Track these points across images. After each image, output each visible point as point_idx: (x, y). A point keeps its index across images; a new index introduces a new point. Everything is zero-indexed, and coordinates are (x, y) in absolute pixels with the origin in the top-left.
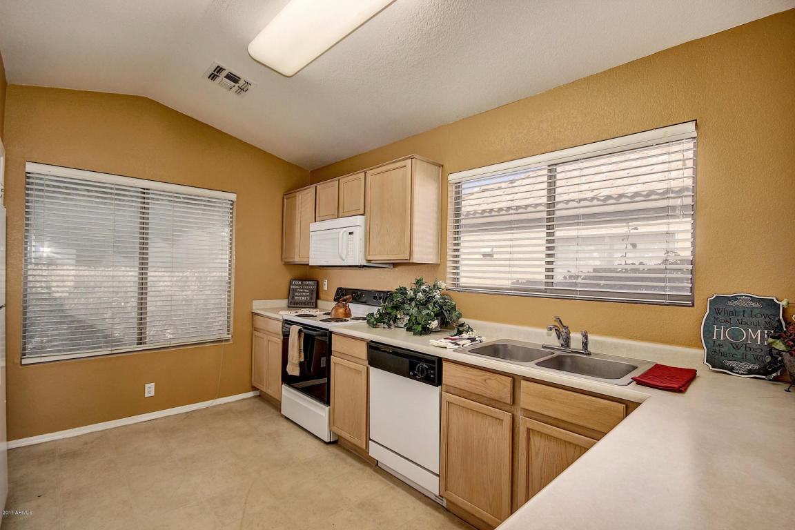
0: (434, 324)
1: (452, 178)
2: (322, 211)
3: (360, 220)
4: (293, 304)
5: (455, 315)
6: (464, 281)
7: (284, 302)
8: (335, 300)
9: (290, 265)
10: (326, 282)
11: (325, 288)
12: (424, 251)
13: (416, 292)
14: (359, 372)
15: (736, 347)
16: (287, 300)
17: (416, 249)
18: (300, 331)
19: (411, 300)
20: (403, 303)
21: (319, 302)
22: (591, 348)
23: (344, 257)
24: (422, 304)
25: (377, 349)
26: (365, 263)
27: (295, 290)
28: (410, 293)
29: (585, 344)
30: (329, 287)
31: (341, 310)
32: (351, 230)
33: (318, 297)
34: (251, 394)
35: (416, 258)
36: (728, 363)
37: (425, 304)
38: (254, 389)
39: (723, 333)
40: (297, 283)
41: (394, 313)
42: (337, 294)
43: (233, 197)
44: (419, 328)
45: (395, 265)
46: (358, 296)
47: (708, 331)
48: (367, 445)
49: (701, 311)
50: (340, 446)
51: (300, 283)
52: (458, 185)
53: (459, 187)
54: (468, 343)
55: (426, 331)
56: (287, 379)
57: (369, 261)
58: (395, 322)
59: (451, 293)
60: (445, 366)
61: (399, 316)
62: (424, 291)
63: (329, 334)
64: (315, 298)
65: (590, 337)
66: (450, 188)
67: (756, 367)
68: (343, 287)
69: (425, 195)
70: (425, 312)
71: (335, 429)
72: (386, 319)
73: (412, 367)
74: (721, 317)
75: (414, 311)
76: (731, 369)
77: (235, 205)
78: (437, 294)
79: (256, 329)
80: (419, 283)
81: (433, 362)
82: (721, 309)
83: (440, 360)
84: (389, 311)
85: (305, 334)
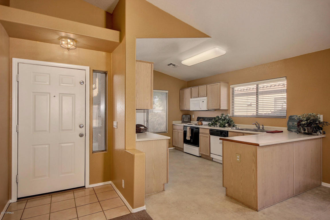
0: (227, 125)
1: (231, 86)
2: (193, 95)
3: (205, 98)
4: (183, 122)
5: (232, 123)
6: (235, 114)
7: (181, 122)
8: (197, 121)
9: (182, 111)
10: (193, 115)
11: (193, 117)
12: (224, 106)
13: (222, 117)
14: (208, 137)
15: (293, 126)
16: (181, 121)
17: (221, 106)
18: (190, 128)
19: (220, 119)
20: (218, 120)
21: (191, 121)
22: (264, 129)
23: (201, 108)
24: (223, 120)
25: (212, 131)
26: (207, 110)
27: (184, 118)
28: (220, 117)
29: (263, 128)
30: (194, 117)
31: (200, 123)
32: (203, 101)
33: (191, 120)
34: (172, 148)
35: (222, 108)
36: (292, 130)
37: (224, 120)
38: (174, 146)
39: (291, 123)
40: (184, 116)
41: (216, 123)
42: (198, 119)
43: (167, 92)
44: (223, 126)
45: (215, 110)
46: (204, 119)
47: (288, 124)
48: (210, 155)
49: (287, 119)
50: (202, 158)
51: (185, 116)
52: (233, 88)
53: (233, 89)
54: (235, 128)
55: (224, 126)
56: (186, 141)
57: (208, 109)
58: (216, 125)
59: (232, 117)
60: (229, 133)
61: (217, 123)
62: (224, 117)
63: (198, 128)
64: (190, 120)
65: (264, 126)
66: (231, 89)
67: (296, 130)
68: (199, 117)
69: (224, 91)
70: (224, 122)
71: (201, 152)
72: (214, 124)
73: (221, 134)
74: (291, 120)
75: (221, 122)
76: (292, 131)
77: (168, 94)
78: (227, 117)
79: (174, 129)
80: (222, 115)
81: (226, 132)
82: (291, 118)
83: (228, 131)
84: (215, 122)
85: (191, 129)
